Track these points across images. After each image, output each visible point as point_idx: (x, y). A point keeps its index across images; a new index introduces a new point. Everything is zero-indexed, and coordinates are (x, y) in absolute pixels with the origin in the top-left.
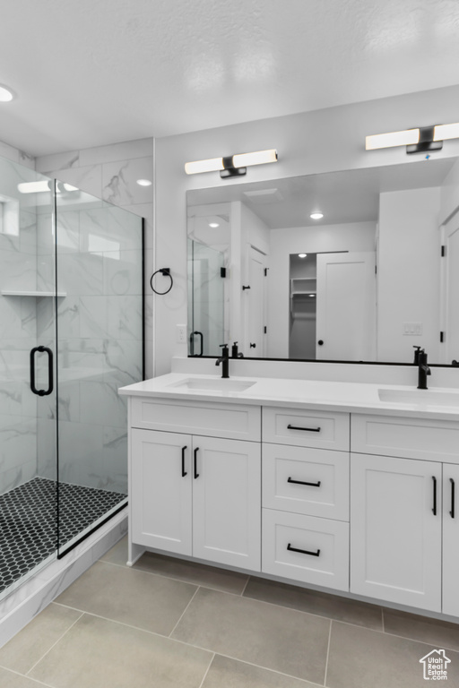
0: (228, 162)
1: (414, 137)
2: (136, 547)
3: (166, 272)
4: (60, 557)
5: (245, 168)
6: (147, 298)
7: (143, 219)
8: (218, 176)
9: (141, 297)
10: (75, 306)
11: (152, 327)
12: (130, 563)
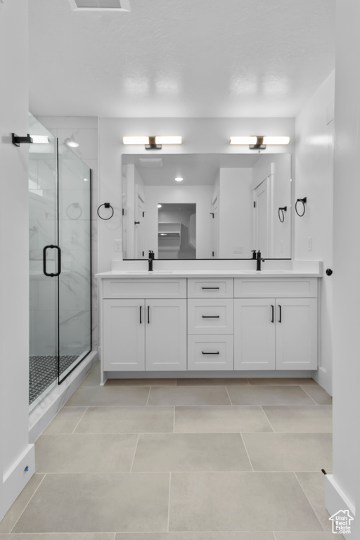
0: (152, 140)
1: (254, 141)
2: (106, 373)
3: (107, 206)
4: (59, 383)
5: (161, 145)
6: (93, 222)
7: (91, 170)
8: (144, 148)
9: (89, 221)
10: (34, 227)
11: (97, 241)
12: (102, 384)
